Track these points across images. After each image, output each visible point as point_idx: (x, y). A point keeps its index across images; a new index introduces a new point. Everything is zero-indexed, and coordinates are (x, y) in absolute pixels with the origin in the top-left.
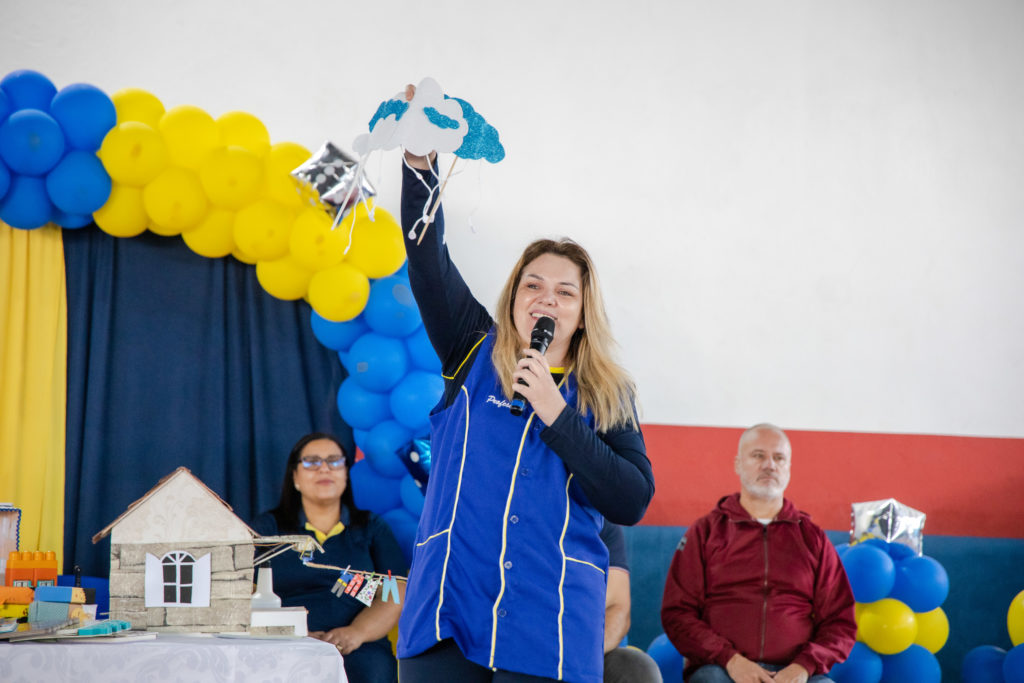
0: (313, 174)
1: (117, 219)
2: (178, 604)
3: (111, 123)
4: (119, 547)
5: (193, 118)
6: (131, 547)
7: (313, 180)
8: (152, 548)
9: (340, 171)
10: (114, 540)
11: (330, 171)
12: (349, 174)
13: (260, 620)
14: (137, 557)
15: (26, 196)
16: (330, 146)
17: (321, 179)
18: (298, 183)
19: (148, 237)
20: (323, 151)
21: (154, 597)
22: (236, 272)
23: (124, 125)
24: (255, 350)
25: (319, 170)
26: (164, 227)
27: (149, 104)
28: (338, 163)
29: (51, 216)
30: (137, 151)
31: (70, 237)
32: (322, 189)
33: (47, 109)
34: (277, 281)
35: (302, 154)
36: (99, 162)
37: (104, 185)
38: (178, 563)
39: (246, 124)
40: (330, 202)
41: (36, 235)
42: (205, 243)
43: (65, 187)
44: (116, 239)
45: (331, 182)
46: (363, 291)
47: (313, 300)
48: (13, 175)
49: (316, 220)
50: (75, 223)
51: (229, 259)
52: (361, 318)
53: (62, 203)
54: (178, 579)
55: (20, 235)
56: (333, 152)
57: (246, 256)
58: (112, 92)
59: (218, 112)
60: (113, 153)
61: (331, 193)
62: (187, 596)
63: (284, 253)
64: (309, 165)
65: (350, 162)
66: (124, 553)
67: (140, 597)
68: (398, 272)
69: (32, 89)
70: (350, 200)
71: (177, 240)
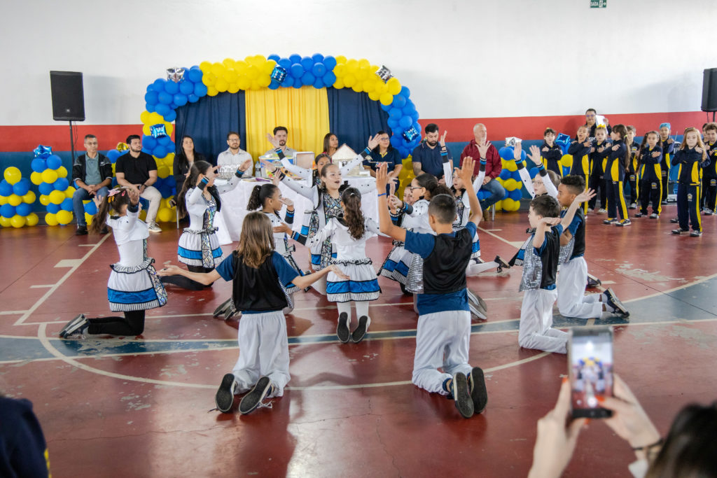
1: (338, 85)
3: (335, 64)
5: (353, 62)
8: (340, 160)
9: (385, 72)
11: (383, 72)
12: (387, 73)
15: (319, 81)
16: (383, 66)
17: (381, 74)
18: (376, 75)
19: (345, 88)
20: (382, 67)
22: (364, 95)
23: (338, 64)
24: (369, 112)
25: (381, 72)
26: (348, 86)
27: (343, 59)
28: (385, 70)
29: (324, 85)
30: (341, 70)
31: (328, 89)
32: (382, 77)
33: (322, 62)
34: (373, 97)
35: (377, 68)
36: (333, 73)
37: (334, 78)
39: (364, 62)
40: (384, 79)
41: (321, 90)
42: (357, 89)
44: (338, 90)
45: (384, 75)
46: (392, 98)
47: (381, 101)
48: (316, 77)
49: (381, 83)
50: (329, 86)
51: (362, 92)
52: (392, 104)
53: (326, 82)
55: (318, 90)
56: (384, 68)
57: (366, 91)
58: (335, 57)
59: (358, 60)
60: (336, 71)
61: (384, 77)
63: (374, 91)
64: (378, 71)
65: (387, 69)
68: (400, 93)
69: (318, 58)
70: (388, 79)
71: (351, 88)
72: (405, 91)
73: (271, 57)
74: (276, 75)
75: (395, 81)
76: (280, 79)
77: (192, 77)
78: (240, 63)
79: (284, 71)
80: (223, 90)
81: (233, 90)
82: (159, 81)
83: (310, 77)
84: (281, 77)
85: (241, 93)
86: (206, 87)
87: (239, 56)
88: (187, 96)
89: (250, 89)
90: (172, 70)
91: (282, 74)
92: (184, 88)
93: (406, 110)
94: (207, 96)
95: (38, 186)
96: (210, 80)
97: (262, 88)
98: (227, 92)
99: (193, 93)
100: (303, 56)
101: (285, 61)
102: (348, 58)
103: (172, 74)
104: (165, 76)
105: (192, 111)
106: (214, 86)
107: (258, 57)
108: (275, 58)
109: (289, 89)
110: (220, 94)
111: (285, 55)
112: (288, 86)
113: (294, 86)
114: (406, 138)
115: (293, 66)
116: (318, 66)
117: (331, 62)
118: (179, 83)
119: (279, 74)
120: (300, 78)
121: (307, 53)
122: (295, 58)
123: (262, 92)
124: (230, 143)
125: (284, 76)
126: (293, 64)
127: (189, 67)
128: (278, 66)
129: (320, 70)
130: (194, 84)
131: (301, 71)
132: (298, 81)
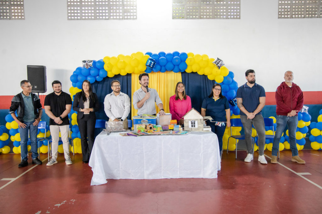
0: (215, 62)
1: (188, 71)
2: (193, 127)
3: (187, 57)
4: (185, 120)
5: (198, 56)
6: (186, 120)
7: (215, 63)
8: (189, 120)
9: (219, 62)
10: (184, 119)
11: (218, 62)
13: (205, 129)
14: (187, 121)
15: (176, 68)
16: (218, 58)
17: (217, 63)
18: (213, 64)
19: (193, 73)
20: (217, 59)
21: (190, 126)
22: (205, 77)
23: (189, 57)
25: (216, 62)
26: (195, 71)
27: (192, 54)
28: (219, 61)
29: (179, 71)
30: (191, 61)
31: (182, 73)
32: (217, 64)
33: (178, 56)
34: (210, 78)
35: (214, 60)
36: (186, 63)
37: (186, 66)
38: (193, 122)
39: (205, 56)
40: (218, 66)
41: (178, 73)
42: (200, 73)
43: (181, 67)
44: (188, 73)
45: (218, 63)
46: (223, 78)
47: (215, 80)
48: (174, 65)
49: (216, 69)
50: (183, 71)
51: (204, 75)
52: (222, 82)
53: (181, 69)
54: (193, 124)
55: (176, 73)
56: (218, 59)
57: (206, 74)
58: (187, 53)
59: (201, 55)
60: (187, 61)
62: (194, 126)
63: (211, 74)
64: (214, 61)
65: (221, 60)
66: (186, 121)
67: (188, 126)
68: (228, 76)
69: (176, 53)
70: (221, 66)
71: (196, 73)
72: (231, 74)
73: (147, 53)
74: (149, 63)
75: (225, 68)
76: (151, 66)
77: (98, 65)
78: (128, 57)
79: (154, 61)
80: (117, 74)
81: (123, 73)
82: (79, 69)
83: (170, 65)
84: (152, 65)
85: (129, 76)
86: (106, 72)
87: (128, 52)
88: (95, 77)
90: (84, 62)
91: (153, 63)
92: (93, 72)
93: (232, 86)
94: (107, 77)
95: (9, 130)
96: (108, 67)
98: (119, 75)
99: (98, 75)
101: (155, 55)
102: (195, 54)
103: (85, 64)
104: (81, 65)
105: (100, 86)
106: (111, 71)
107: (139, 53)
108: (150, 54)
109: (158, 73)
110: (115, 76)
111: (156, 52)
112: (157, 71)
113: (161, 71)
115: (160, 58)
116: (176, 58)
117: (184, 56)
118: (90, 69)
119: (151, 63)
120: (165, 66)
121: (169, 50)
122: (162, 54)
125: (154, 64)
126: (160, 57)
127: (97, 60)
128: (151, 58)
129: (177, 61)
130: (99, 70)
131: (165, 61)
132: (163, 68)
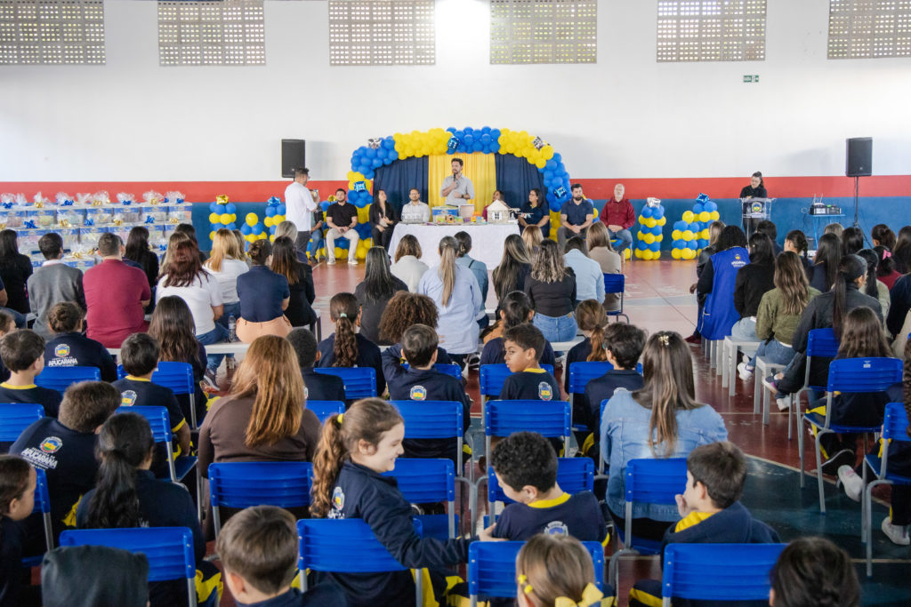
1: (502, 152)
3: (500, 135)
5: (514, 133)
7: (534, 143)
8: (494, 212)
9: (539, 142)
15: (486, 149)
16: (537, 138)
17: (536, 143)
18: (532, 144)
19: (508, 154)
20: (535, 138)
22: (524, 159)
23: (502, 135)
26: (510, 152)
27: (507, 131)
29: (491, 151)
30: (504, 139)
31: (495, 154)
33: (489, 133)
34: (530, 161)
35: (532, 138)
37: (499, 146)
38: (497, 213)
39: (523, 133)
40: (537, 148)
41: (489, 154)
42: (518, 155)
43: (493, 147)
44: (503, 155)
46: (545, 162)
47: (537, 164)
48: (484, 146)
49: (536, 151)
50: (496, 152)
51: (523, 157)
52: (545, 167)
53: (493, 149)
54: (497, 215)
55: (487, 154)
57: (525, 156)
58: (500, 129)
60: (500, 141)
61: (537, 146)
62: (498, 218)
63: (531, 156)
64: (533, 141)
68: (553, 158)
69: (487, 130)
70: (541, 147)
71: (513, 154)
72: (557, 157)
73: (450, 130)
74: (451, 143)
75: (547, 149)
76: (454, 147)
77: (387, 144)
78: (424, 134)
80: (410, 155)
81: (418, 155)
82: (362, 148)
83: (478, 145)
84: (455, 145)
85: (425, 158)
86: (397, 153)
87: (424, 128)
88: (382, 160)
89: (432, 154)
90: (371, 140)
91: (456, 143)
92: (380, 154)
93: (557, 172)
94: (398, 159)
95: (269, 228)
96: (400, 147)
97: (441, 154)
98: (414, 157)
99: (387, 157)
100: (474, 129)
101: (459, 132)
102: (510, 130)
103: (372, 143)
104: (366, 145)
105: (387, 172)
106: (403, 152)
107: (438, 129)
108: (452, 130)
110: (408, 158)
111: (460, 128)
112: (462, 153)
113: (466, 152)
114: (557, 195)
116: (486, 137)
117: (497, 133)
118: (377, 150)
119: (454, 143)
120: (471, 146)
121: (478, 126)
122: (469, 130)
123: (442, 157)
124: (411, 196)
126: (465, 135)
127: (385, 138)
128: (454, 136)
129: (487, 139)
130: (388, 150)
131: (471, 140)
132: (469, 148)
